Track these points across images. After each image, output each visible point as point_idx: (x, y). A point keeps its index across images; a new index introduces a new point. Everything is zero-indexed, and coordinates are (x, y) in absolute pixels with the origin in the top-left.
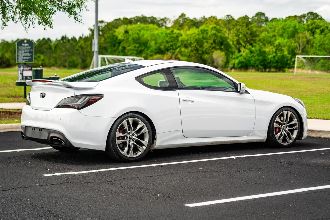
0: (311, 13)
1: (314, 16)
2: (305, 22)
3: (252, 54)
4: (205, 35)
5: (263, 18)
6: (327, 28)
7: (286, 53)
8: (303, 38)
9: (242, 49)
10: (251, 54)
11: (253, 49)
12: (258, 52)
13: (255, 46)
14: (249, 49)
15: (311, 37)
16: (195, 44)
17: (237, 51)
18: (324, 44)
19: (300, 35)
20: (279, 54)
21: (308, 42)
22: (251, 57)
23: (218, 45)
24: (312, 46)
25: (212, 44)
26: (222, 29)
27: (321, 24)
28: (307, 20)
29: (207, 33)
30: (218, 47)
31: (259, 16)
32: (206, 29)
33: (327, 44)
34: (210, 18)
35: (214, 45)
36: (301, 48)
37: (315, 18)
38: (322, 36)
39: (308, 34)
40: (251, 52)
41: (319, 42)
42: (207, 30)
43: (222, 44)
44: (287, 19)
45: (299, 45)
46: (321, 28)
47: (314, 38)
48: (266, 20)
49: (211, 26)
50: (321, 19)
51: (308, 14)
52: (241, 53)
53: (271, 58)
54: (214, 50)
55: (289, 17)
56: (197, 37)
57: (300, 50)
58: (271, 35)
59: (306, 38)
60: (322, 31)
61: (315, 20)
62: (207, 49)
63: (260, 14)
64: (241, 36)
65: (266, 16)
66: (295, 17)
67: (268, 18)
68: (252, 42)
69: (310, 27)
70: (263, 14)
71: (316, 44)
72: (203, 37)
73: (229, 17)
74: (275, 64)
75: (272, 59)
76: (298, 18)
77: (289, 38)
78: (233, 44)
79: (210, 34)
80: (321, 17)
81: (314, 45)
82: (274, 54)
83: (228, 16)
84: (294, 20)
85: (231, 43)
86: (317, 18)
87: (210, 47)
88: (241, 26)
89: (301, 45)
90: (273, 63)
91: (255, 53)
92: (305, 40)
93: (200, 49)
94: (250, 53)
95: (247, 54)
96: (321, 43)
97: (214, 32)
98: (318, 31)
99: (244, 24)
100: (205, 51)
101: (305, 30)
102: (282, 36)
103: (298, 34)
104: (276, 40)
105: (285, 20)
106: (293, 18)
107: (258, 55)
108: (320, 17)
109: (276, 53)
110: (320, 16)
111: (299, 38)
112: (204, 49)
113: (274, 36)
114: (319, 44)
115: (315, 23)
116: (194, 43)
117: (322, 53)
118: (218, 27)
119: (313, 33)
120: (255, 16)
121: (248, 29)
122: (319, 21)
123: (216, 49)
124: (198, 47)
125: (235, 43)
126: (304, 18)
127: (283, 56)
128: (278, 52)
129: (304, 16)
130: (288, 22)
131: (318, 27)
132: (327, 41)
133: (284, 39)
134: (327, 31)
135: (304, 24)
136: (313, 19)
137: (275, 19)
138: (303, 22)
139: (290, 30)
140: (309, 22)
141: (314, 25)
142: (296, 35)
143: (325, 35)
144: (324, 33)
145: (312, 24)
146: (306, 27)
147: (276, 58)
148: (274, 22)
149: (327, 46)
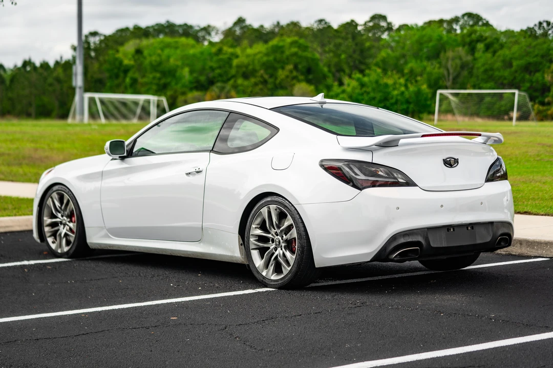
0: (470, 15)
1: (475, 18)
2: (459, 31)
3: (364, 89)
4: (278, 56)
5: (383, 24)
6: (497, 40)
7: (424, 87)
8: (453, 59)
9: (346, 80)
10: (361, 89)
11: (366, 79)
12: (374, 85)
13: (369, 75)
14: (358, 80)
15: (470, 58)
16: (262, 72)
17: (336, 84)
18: (492, 69)
19: (450, 54)
20: (412, 88)
21: (463, 66)
22: (362, 94)
23: (302, 74)
24: (471, 74)
25: (291, 72)
26: (309, 44)
27: (487, 34)
28: (462, 28)
29: (283, 52)
30: (301, 77)
31: (376, 21)
32: (281, 44)
33: (498, 69)
34: (288, 25)
35: (295, 73)
36: (451, 77)
37: (476, 23)
38: (489, 55)
39: (462, 51)
40: (362, 85)
41: (484, 65)
42: (282, 47)
43: (309, 71)
44: (426, 25)
45: (448, 70)
46: (488, 41)
47: (475, 59)
48: (389, 28)
49: (289, 40)
50: (487, 24)
51: (464, 16)
52: (345, 87)
53: (397, 95)
54: (295, 81)
55: (430, 23)
56: (265, 59)
57: (449, 80)
58: (397, 54)
59: (461, 58)
60: (488, 47)
61: (477, 28)
62: (282, 80)
63: (378, 18)
64: (343, 56)
65: (389, 20)
66: (441, 21)
67: (393, 24)
68: (363, 67)
69: (468, 40)
70: (384, 18)
71: (478, 68)
72: (275, 59)
73: (323, 23)
74: (405, 106)
75: (399, 98)
76: (445, 25)
77: (429, 58)
78: (330, 71)
79: (287, 53)
80: (487, 22)
81: (475, 71)
82: (403, 89)
83: (321, 21)
84: (440, 27)
85: (326, 69)
86: (480, 23)
87: (287, 77)
88: (343, 38)
89: (451, 71)
90: (402, 104)
91: (368, 87)
92: (458, 62)
93: (271, 80)
94: (359, 87)
95: (354, 88)
96: (487, 67)
97: (294, 50)
98: (480, 46)
99: (350, 36)
100: (280, 83)
101: (458, 45)
102: (416, 56)
103: (445, 51)
104: (406, 63)
105: (423, 28)
106: (437, 25)
107: (374, 90)
108: (485, 22)
109: (406, 86)
110: (485, 19)
111: (447, 59)
112: (278, 82)
113: (404, 56)
114: (482, 69)
115: (475, 32)
116: (260, 70)
117: (489, 85)
118: (302, 41)
119: (473, 50)
120: (370, 21)
121: (356, 44)
122: (484, 28)
123: (299, 81)
124: (266, 77)
125: (333, 69)
126: (457, 24)
127: (418, 93)
128: (409, 85)
129: (456, 20)
130: (428, 31)
131: (481, 39)
132: (498, 64)
133: (421, 61)
134: (496, 46)
135: (457, 35)
136: (472, 26)
137: (403, 27)
138: (456, 30)
139: (431, 44)
140: (465, 31)
141: (474, 37)
142: (442, 55)
143: (494, 53)
144: (491, 50)
145: (470, 34)
146: (459, 39)
147: (407, 94)
148: (402, 32)
149: (497, 73)
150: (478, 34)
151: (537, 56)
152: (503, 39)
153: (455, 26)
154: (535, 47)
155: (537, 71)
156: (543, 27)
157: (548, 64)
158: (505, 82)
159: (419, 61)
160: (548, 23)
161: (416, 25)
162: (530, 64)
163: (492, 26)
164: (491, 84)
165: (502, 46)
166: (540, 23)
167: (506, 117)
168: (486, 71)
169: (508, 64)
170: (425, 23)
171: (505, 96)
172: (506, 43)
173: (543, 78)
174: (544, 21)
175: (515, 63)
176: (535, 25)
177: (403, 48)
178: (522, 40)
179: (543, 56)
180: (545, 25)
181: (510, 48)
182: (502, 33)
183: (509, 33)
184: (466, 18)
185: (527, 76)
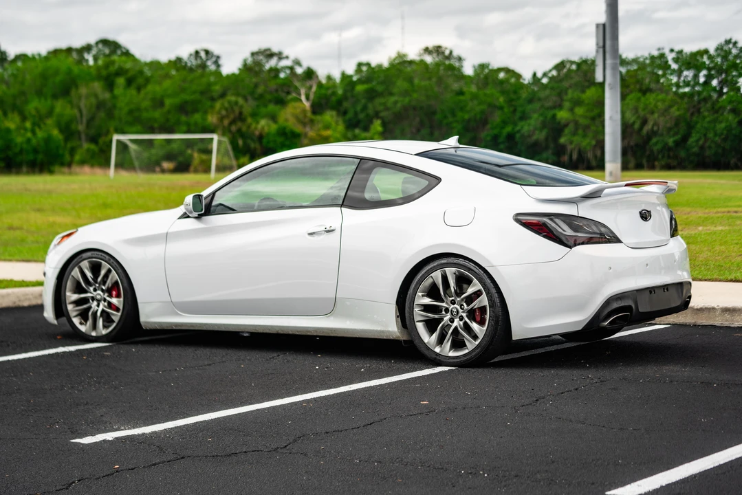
0: (105, 42)
1: (111, 45)
2: (91, 62)
6: (141, 72)
7: (55, 132)
8: (87, 97)
15: (107, 95)
18: (139, 109)
19: (83, 91)
20: (40, 134)
21: (100, 105)
24: (110, 115)
27: (128, 65)
28: (96, 58)
33: (146, 110)
36: (85, 120)
37: (113, 52)
38: (133, 92)
39: (97, 86)
41: (127, 104)
44: (50, 55)
45: (80, 111)
46: (130, 74)
47: (115, 97)
48: (3, 59)
50: (127, 54)
51: (97, 43)
53: (22, 143)
55: (56, 52)
57: (82, 123)
58: (15, 91)
59: (96, 96)
60: (130, 82)
61: (115, 58)
66: (69, 50)
67: (7, 55)
69: (104, 73)
71: (121, 109)
74: (31, 157)
75: (25, 146)
76: (75, 55)
77: (55, 97)
80: (127, 50)
81: (117, 113)
82: (29, 135)
84: (67, 58)
86: (119, 52)
89: (85, 112)
90: (28, 153)
92: (93, 101)
96: (132, 106)
98: (121, 81)
101: (93, 79)
102: (39, 93)
103: (77, 87)
104: (26, 102)
105: (47, 58)
106: (65, 55)
108: (124, 51)
109: (33, 132)
110: (124, 48)
111: (80, 98)
113: (23, 93)
114: (126, 109)
115: (113, 62)
117: (134, 129)
119: (110, 85)
122: (124, 58)
126: (89, 53)
127: (48, 140)
128: (37, 130)
129: (88, 48)
130: (54, 62)
131: (120, 72)
132: (146, 104)
133: (46, 99)
134: (140, 81)
135: (90, 67)
136: (109, 56)
137: (22, 57)
138: (87, 61)
139: (58, 79)
140: (100, 62)
141: (112, 69)
142: (73, 92)
143: (139, 89)
144: (134, 85)
145: (107, 66)
146: (94, 72)
147: (34, 141)
148: (20, 64)
149: (145, 115)
150: (116, 66)
151: (194, 92)
152: (148, 72)
153: (86, 56)
154: (192, 81)
155: (195, 111)
156: (201, 57)
157: (209, 103)
158: (156, 125)
159: (43, 100)
160: (207, 52)
161: (39, 55)
162: (186, 102)
163: (133, 56)
164: (139, 128)
165: (148, 80)
166: (197, 53)
167: (158, 169)
168: (131, 112)
169: (159, 103)
170: (49, 53)
171: (155, 142)
172: (152, 77)
173: (205, 119)
174: (202, 50)
175: (168, 102)
176: (191, 55)
177: (22, 83)
178: (173, 72)
179: (202, 93)
180: (203, 54)
181: (160, 83)
182: (146, 64)
183: (155, 65)
184: (100, 46)
185: (183, 118)
